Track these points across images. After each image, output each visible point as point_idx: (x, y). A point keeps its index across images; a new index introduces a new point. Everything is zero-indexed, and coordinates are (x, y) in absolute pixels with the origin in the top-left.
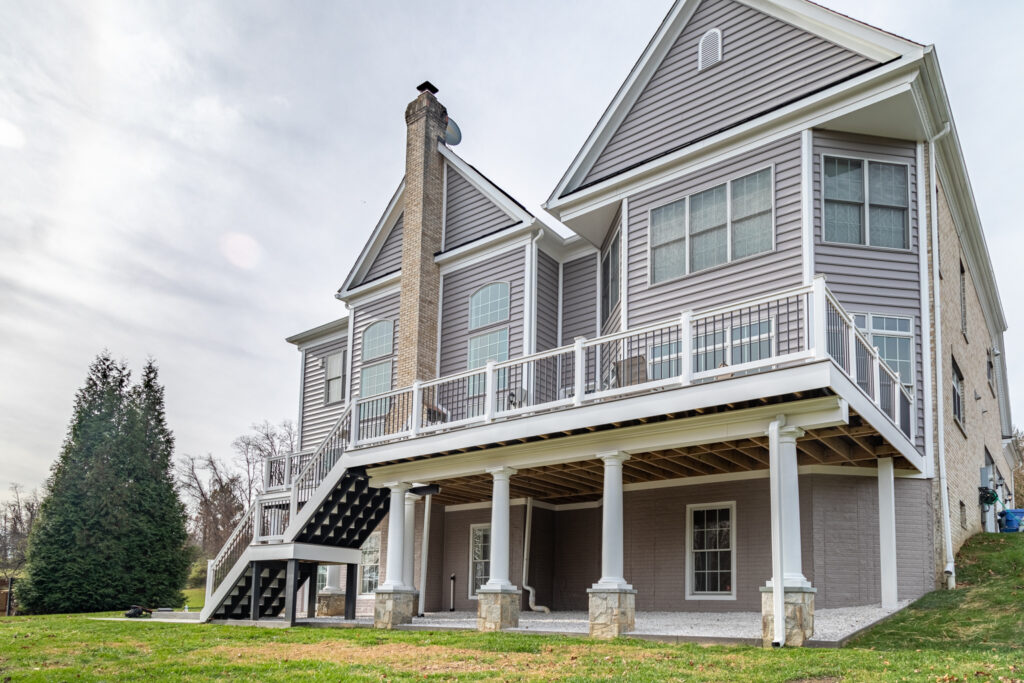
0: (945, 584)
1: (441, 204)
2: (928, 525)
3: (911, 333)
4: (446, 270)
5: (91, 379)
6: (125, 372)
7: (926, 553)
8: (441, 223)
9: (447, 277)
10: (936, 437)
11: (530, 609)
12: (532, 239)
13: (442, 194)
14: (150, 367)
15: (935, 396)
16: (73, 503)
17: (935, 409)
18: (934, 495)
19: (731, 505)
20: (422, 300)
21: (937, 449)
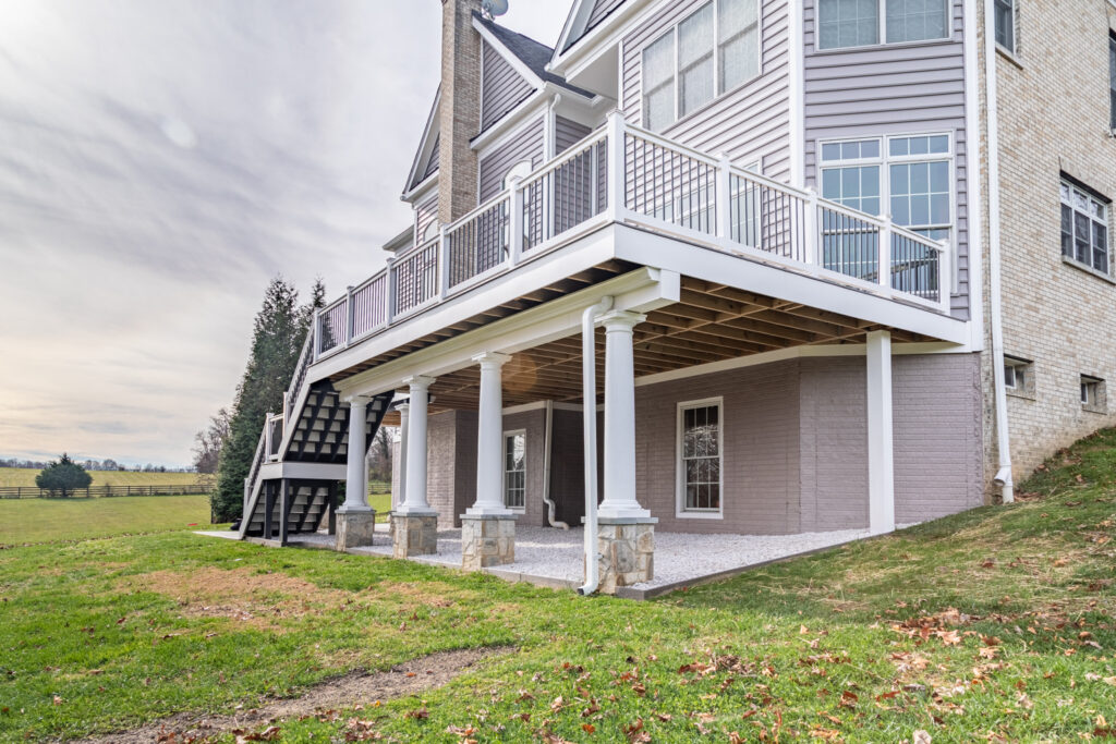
0: (998, 498)
1: (478, 83)
2: (976, 417)
3: (950, 154)
4: (483, 156)
5: (266, 302)
6: (293, 293)
7: (971, 455)
8: (478, 105)
9: (484, 163)
10: (986, 295)
11: (549, 525)
12: (549, 106)
13: (478, 72)
14: (318, 286)
15: (987, 238)
16: (251, 420)
17: (986, 253)
18: (982, 374)
19: (718, 400)
20: (455, 192)
21: (988, 310)
